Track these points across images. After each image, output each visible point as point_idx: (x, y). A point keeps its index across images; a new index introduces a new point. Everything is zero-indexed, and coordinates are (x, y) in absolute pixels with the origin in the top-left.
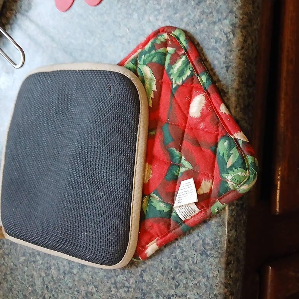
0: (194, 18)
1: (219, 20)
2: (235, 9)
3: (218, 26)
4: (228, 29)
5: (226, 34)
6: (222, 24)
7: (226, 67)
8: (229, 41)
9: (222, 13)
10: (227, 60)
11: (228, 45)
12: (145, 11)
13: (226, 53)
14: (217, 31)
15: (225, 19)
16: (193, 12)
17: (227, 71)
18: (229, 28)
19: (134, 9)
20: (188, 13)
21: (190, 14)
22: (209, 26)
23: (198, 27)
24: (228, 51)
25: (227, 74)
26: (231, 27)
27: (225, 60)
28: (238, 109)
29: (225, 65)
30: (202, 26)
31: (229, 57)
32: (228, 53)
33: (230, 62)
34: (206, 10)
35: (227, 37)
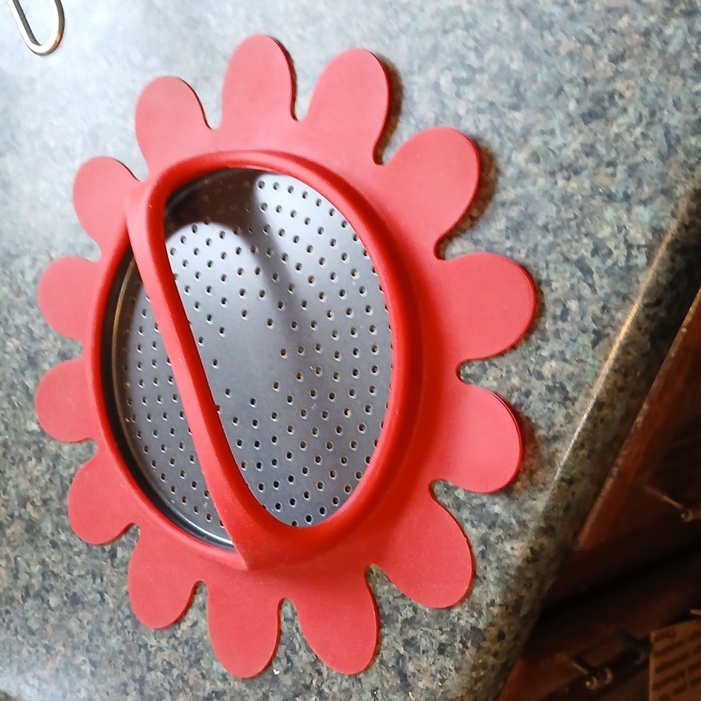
0: (560, 148)
1: (627, 197)
2: (680, 190)
3: (616, 210)
4: (638, 235)
5: (629, 247)
6: (629, 211)
7: (595, 332)
8: (629, 268)
9: (640, 183)
10: (606, 317)
11: (622, 278)
12: (436, 49)
13: (608, 296)
14: (607, 223)
15: (644, 203)
16: (563, 130)
17: (595, 344)
18: (644, 235)
19: (408, 26)
20: (550, 126)
21: (552, 132)
22: (592, 197)
23: (561, 183)
24: (618, 294)
25: (591, 352)
26: (650, 236)
27: (598, 313)
28: (584, 452)
29: (595, 327)
30: (573, 184)
31: (613, 312)
32: (615, 300)
33: (612, 327)
34: (601, 149)
35: (629, 256)
